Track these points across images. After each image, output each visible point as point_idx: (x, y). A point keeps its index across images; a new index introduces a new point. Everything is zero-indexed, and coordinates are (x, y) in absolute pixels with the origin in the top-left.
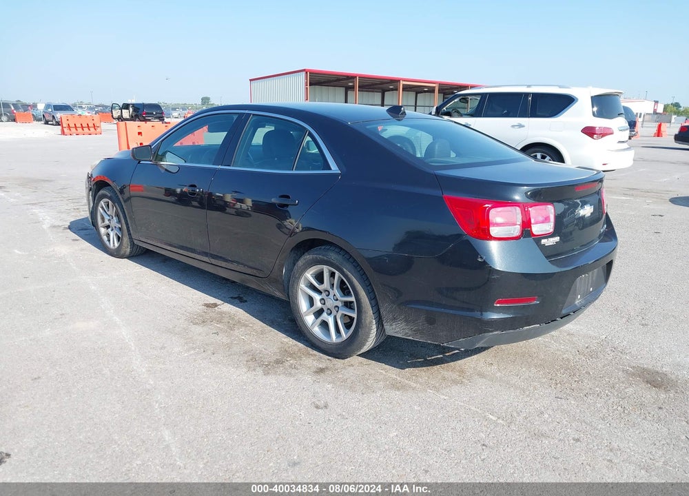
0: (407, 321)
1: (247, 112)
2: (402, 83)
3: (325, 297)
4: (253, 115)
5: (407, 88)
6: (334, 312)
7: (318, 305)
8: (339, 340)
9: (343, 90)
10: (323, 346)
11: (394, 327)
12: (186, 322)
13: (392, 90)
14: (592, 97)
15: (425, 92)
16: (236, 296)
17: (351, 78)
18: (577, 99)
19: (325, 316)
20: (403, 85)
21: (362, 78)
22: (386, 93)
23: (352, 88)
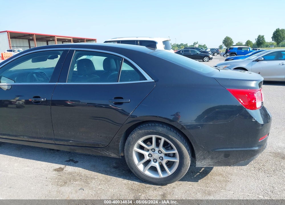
0: (212, 158)
1: (70, 49)
2: (56, 37)
3: (152, 153)
4: (76, 50)
5: (58, 40)
6: (159, 161)
7: (147, 158)
8: (166, 176)
9: (27, 41)
10: (154, 181)
11: (203, 163)
12: (54, 186)
13: (51, 40)
14: (163, 42)
15: (66, 41)
16: (68, 159)
17: (32, 35)
18: (157, 43)
19: (152, 164)
20: (57, 38)
21: (37, 35)
22: (49, 42)
23: (33, 40)
